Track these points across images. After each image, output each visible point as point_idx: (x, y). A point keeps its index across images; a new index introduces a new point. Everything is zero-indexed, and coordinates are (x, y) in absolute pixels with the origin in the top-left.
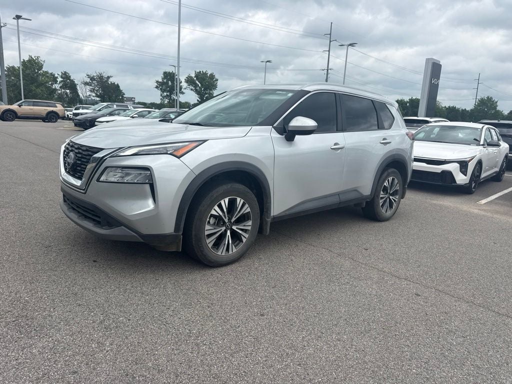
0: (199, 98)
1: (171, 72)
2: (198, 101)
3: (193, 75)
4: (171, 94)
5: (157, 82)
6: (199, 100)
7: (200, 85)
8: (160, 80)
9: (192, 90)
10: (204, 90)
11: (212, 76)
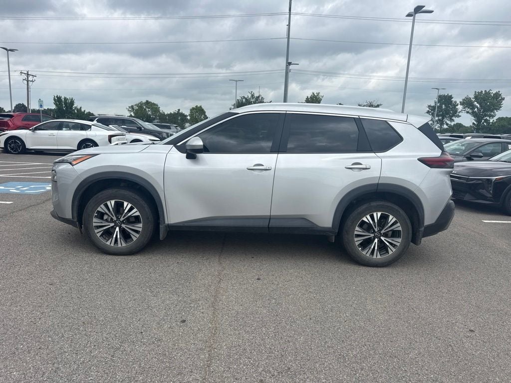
0: (476, 121)
1: (446, 94)
2: (473, 124)
3: (472, 96)
4: (443, 118)
5: (429, 106)
6: (476, 123)
7: (479, 106)
8: (433, 104)
9: (468, 112)
10: (483, 112)
11: (497, 95)
